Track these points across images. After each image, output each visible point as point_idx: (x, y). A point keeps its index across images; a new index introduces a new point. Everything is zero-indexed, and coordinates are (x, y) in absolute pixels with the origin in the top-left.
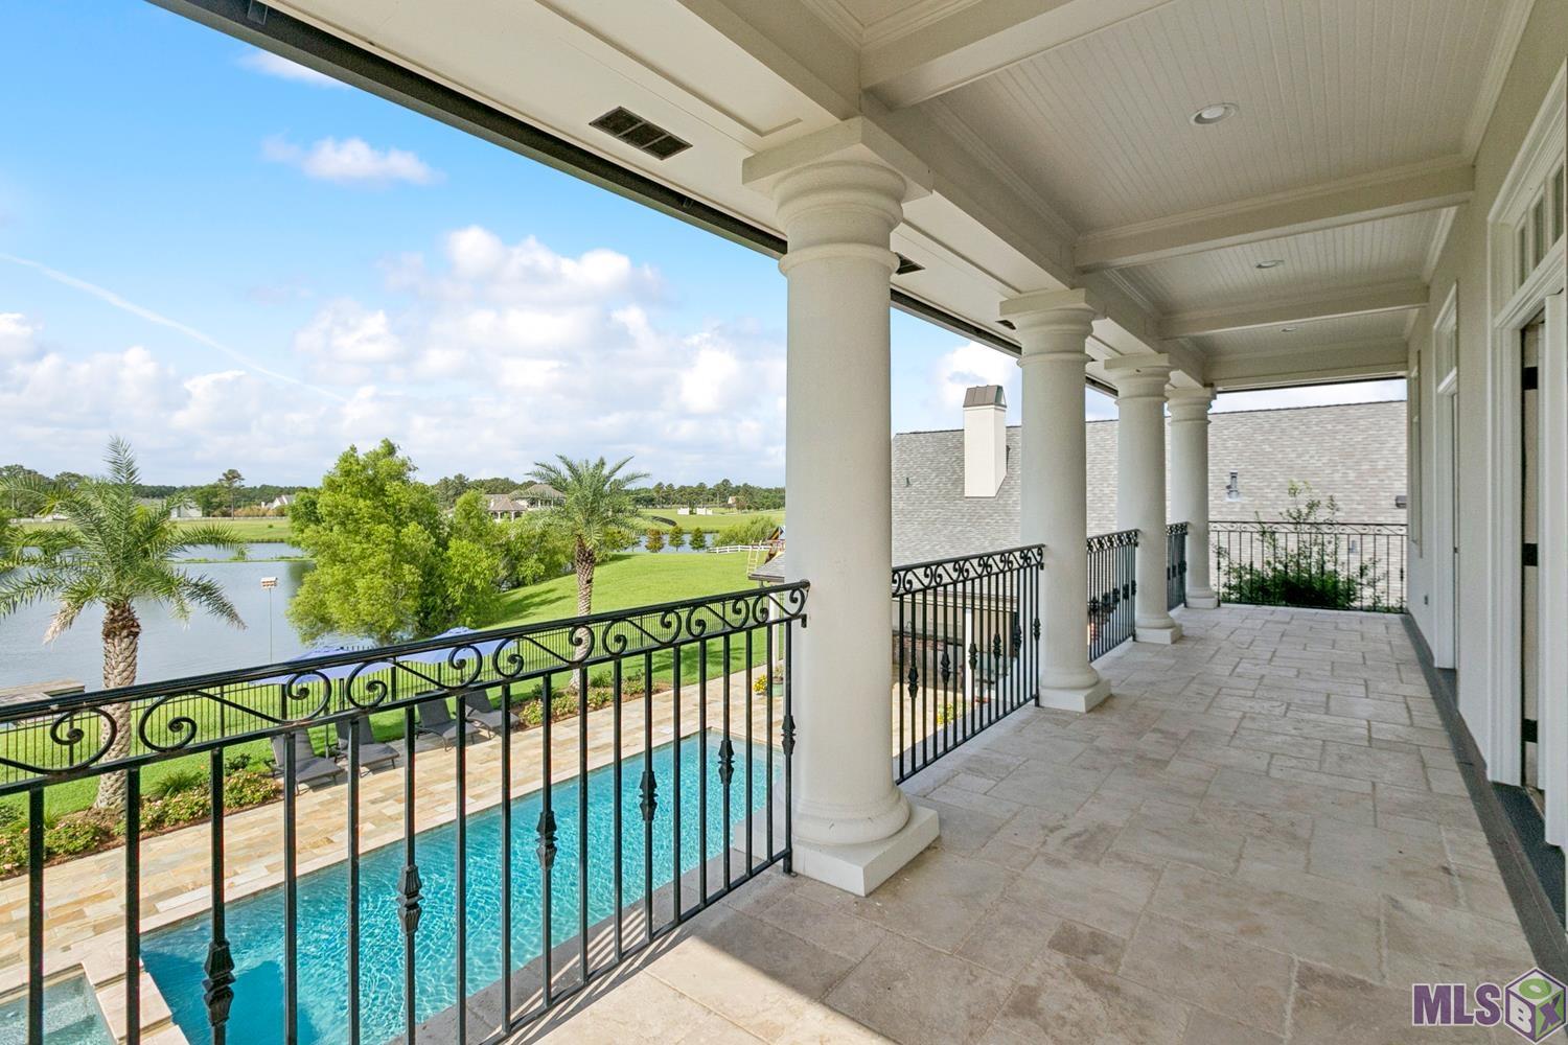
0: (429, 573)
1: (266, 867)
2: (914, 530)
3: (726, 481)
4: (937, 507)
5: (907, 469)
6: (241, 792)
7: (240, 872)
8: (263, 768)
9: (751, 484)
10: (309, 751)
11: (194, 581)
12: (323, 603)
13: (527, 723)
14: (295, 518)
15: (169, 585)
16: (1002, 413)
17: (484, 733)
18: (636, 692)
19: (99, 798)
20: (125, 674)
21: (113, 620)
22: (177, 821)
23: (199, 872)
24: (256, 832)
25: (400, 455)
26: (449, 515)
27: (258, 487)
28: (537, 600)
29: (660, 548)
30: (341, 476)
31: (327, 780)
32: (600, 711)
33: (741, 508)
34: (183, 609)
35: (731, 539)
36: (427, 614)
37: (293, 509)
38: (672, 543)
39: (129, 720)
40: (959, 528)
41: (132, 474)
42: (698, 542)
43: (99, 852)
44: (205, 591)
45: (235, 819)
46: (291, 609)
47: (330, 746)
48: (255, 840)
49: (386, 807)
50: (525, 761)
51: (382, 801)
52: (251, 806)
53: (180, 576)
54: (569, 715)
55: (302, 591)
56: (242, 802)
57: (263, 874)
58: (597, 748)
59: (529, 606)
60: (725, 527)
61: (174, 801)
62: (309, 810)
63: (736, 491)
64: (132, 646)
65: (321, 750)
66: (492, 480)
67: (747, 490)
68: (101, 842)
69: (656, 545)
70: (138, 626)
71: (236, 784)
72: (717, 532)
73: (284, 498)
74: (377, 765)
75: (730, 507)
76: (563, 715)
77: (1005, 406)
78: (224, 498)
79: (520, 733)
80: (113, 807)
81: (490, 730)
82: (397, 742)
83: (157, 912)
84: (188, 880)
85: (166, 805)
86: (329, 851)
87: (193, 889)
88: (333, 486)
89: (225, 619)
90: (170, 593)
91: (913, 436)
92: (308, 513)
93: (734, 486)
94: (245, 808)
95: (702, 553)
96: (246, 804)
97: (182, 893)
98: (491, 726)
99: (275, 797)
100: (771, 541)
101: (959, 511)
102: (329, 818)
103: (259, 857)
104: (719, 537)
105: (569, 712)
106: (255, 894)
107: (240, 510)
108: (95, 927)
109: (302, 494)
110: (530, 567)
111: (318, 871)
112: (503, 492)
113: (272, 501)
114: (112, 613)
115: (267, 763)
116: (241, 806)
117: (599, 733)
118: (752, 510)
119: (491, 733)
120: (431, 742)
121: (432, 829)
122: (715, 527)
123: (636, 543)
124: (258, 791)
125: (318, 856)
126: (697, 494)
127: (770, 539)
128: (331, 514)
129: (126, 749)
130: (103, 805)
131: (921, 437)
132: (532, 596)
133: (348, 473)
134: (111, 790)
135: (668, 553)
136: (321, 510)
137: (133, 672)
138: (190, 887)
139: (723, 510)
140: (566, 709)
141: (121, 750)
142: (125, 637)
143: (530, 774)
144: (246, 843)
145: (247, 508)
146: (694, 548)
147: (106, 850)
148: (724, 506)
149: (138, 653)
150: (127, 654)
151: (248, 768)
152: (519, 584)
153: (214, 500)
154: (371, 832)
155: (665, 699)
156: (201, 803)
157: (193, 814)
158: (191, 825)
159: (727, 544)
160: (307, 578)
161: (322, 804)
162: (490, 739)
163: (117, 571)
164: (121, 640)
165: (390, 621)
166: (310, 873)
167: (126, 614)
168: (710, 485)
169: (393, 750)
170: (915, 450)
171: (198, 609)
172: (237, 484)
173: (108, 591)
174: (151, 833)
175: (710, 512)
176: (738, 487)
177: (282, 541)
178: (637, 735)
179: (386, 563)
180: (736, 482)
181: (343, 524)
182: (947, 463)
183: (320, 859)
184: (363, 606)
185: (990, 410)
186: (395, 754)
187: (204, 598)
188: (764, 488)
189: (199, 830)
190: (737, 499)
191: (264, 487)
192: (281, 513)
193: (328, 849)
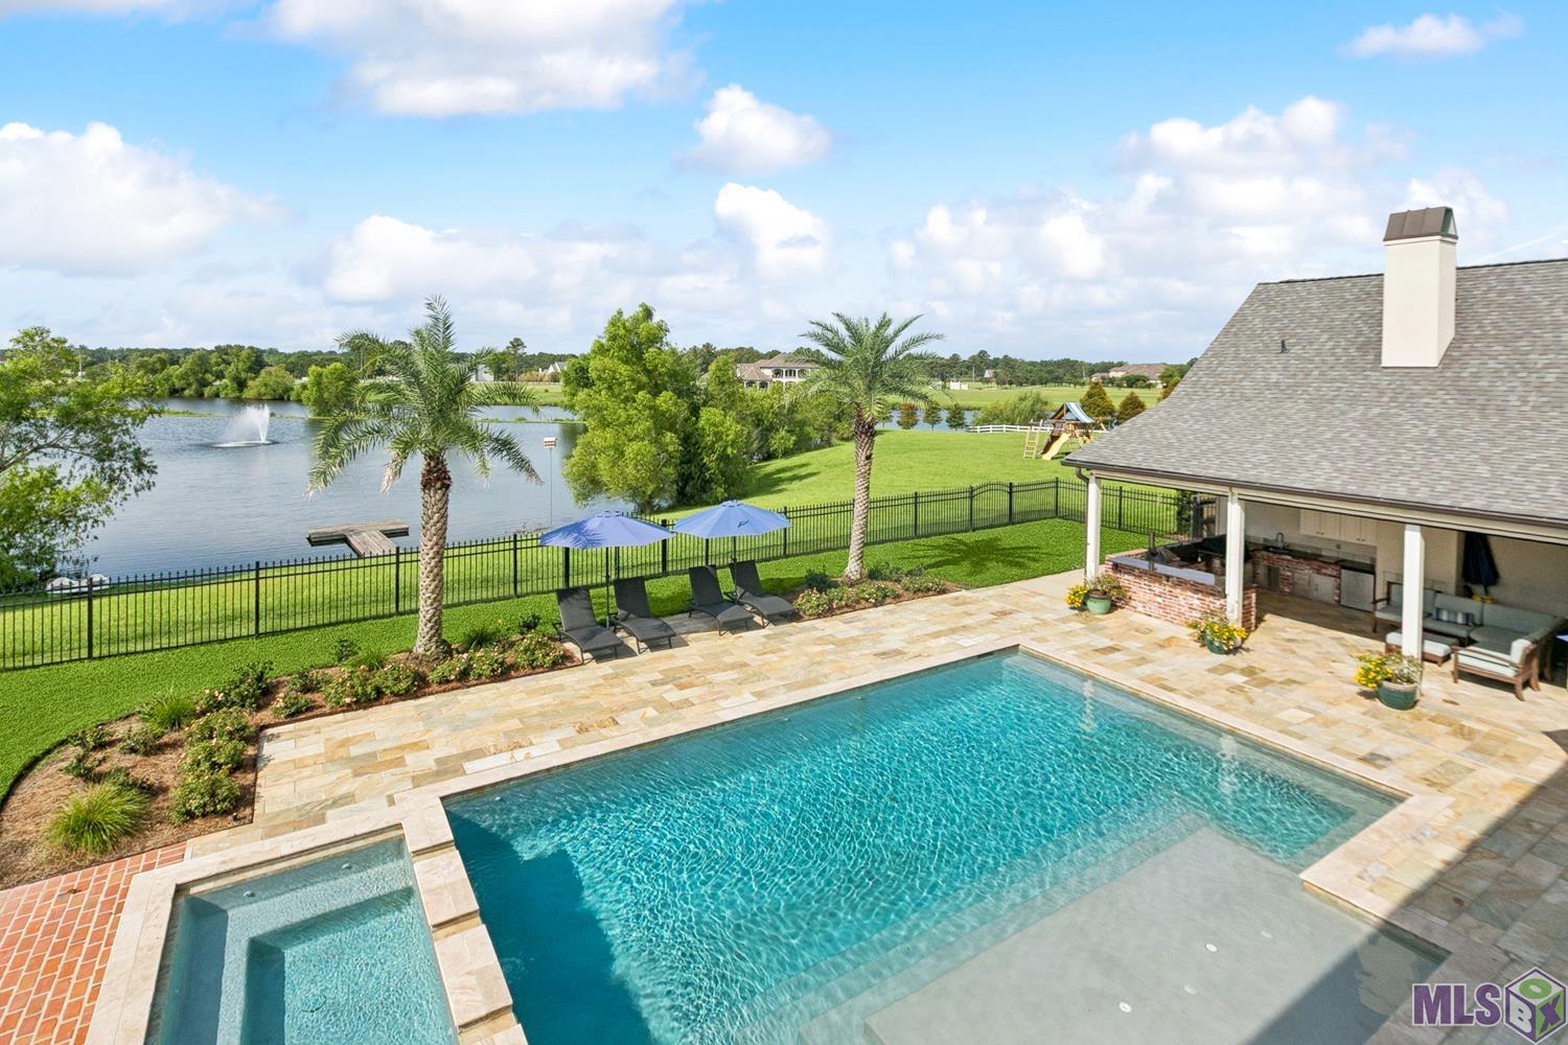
0: (686, 440)
1: (558, 741)
2: (1299, 411)
3: (983, 354)
4: (1333, 380)
5: (1278, 329)
6: (534, 654)
7: (534, 741)
8: (551, 630)
9: (1012, 356)
10: (592, 619)
11: (495, 436)
12: (594, 466)
13: (801, 613)
14: (567, 383)
15: (473, 438)
16: (1450, 246)
17: (758, 619)
18: (919, 590)
19: (418, 643)
20: (439, 525)
21: (429, 472)
22: (480, 675)
23: (499, 735)
24: (547, 699)
25: (656, 318)
26: (703, 381)
27: (537, 354)
28: (789, 474)
29: (913, 425)
30: (609, 340)
31: (609, 651)
32: (880, 608)
33: (1001, 382)
34: (484, 466)
35: (995, 417)
36: (686, 483)
37: (566, 374)
38: (926, 419)
39: (441, 570)
40: (1377, 410)
41: (448, 328)
42: (956, 419)
43: (417, 697)
44: (505, 446)
45: (529, 681)
46: (567, 469)
47: (610, 615)
48: (547, 709)
49: (666, 691)
50: (805, 658)
51: (662, 684)
52: (541, 670)
53: (484, 430)
54: (846, 609)
55: (577, 452)
56: (534, 664)
57: (555, 750)
58: (884, 654)
59: (782, 480)
60: (988, 404)
61: (478, 654)
62: (593, 683)
63: (995, 363)
64: (445, 498)
65: (602, 617)
66: (737, 350)
67: (1008, 363)
68: (419, 687)
69: (909, 421)
70: (449, 478)
71: (530, 644)
72: (979, 409)
73: (556, 364)
74: (655, 642)
75: (988, 381)
76: (839, 608)
77: (1456, 237)
78: (511, 365)
79: (794, 624)
80: (428, 653)
81: (763, 617)
82: (670, 617)
83: (464, 773)
84: (489, 742)
85: (471, 659)
86: (616, 733)
87: (495, 754)
88: (601, 350)
89: (524, 475)
90: (475, 449)
91: (1285, 286)
92: (580, 377)
93: (991, 358)
94: (537, 670)
95: (960, 433)
96: (537, 667)
97: (485, 756)
98: (765, 613)
99: (563, 663)
100: (1054, 421)
101: (1374, 386)
102: (613, 695)
103: (552, 728)
104: (980, 415)
105: (847, 605)
106: (548, 770)
107: (522, 375)
108: (414, 778)
109: (573, 360)
110: (781, 438)
111: (605, 755)
112: (747, 362)
113: (547, 368)
114: (429, 464)
115: (554, 625)
116: (534, 668)
117: (883, 635)
118: (1014, 386)
119: (765, 621)
120: (705, 623)
121: (714, 726)
122: (973, 403)
123: (887, 418)
124: (548, 655)
125: (606, 738)
126: (951, 367)
127: (1053, 418)
128: (600, 378)
129: (439, 597)
130: (421, 651)
131: (1298, 287)
132: (783, 470)
133: (613, 338)
134: (427, 637)
135: (922, 430)
136: (593, 375)
137: (445, 523)
138: (492, 751)
139: (980, 384)
140: (843, 603)
141: (435, 598)
142: (439, 489)
143: (813, 675)
144: (539, 710)
145: (528, 374)
146: (951, 426)
147: (422, 696)
148: (981, 381)
149: (449, 506)
150: (440, 505)
151: (538, 628)
152: (770, 456)
153: (503, 366)
154: (654, 719)
155: (955, 602)
156: (500, 661)
157: (493, 671)
158: (492, 682)
159: (989, 422)
160: (580, 440)
161: (605, 677)
162: (764, 627)
163: (433, 422)
164: (436, 492)
165: (651, 488)
166: (598, 757)
167: (440, 466)
168: (965, 357)
169: (668, 627)
170: (1289, 305)
171: (499, 464)
172: (520, 352)
173: (426, 443)
174: (459, 684)
175: (965, 387)
176: (996, 360)
177: (556, 405)
178: (928, 644)
179: (649, 430)
180: (994, 354)
181: (610, 388)
182: (1346, 320)
183: (607, 742)
184: (630, 470)
185: (1433, 244)
186: (670, 632)
187: (505, 453)
188: (1027, 360)
189: (498, 689)
190: (995, 373)
191: (541, 354)
192: (555, 379)
193: (613, 731)
